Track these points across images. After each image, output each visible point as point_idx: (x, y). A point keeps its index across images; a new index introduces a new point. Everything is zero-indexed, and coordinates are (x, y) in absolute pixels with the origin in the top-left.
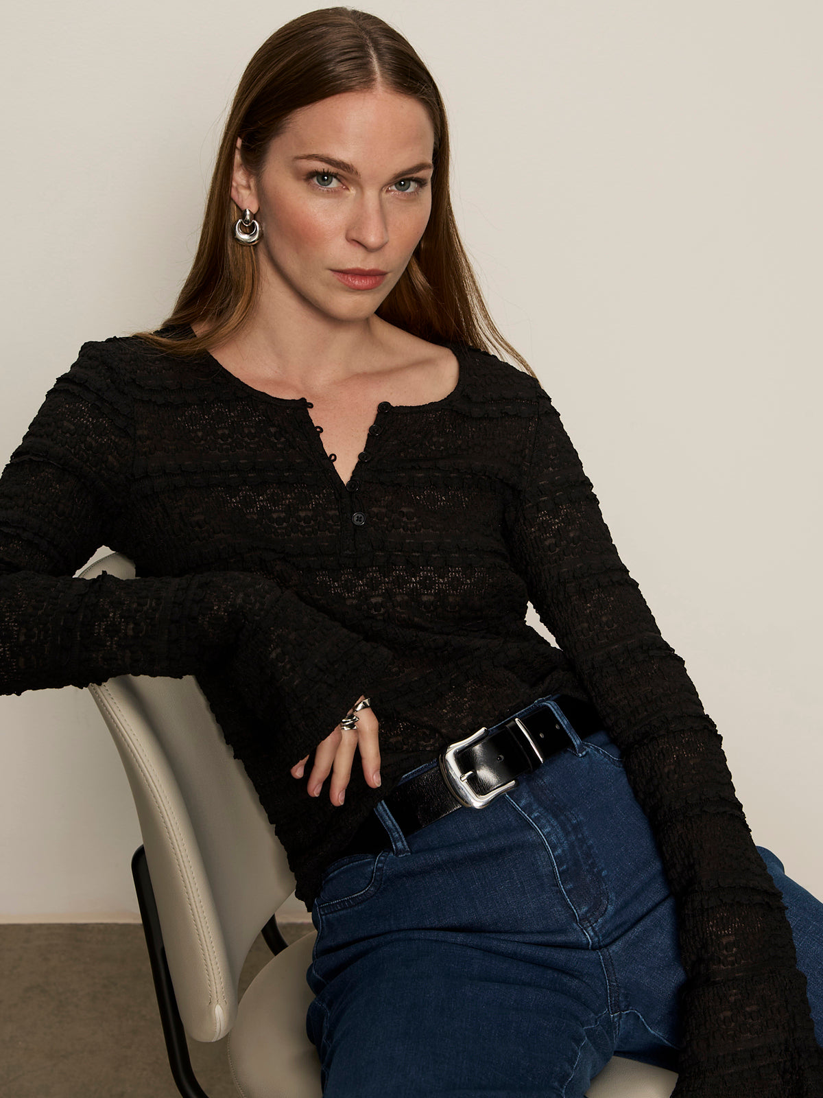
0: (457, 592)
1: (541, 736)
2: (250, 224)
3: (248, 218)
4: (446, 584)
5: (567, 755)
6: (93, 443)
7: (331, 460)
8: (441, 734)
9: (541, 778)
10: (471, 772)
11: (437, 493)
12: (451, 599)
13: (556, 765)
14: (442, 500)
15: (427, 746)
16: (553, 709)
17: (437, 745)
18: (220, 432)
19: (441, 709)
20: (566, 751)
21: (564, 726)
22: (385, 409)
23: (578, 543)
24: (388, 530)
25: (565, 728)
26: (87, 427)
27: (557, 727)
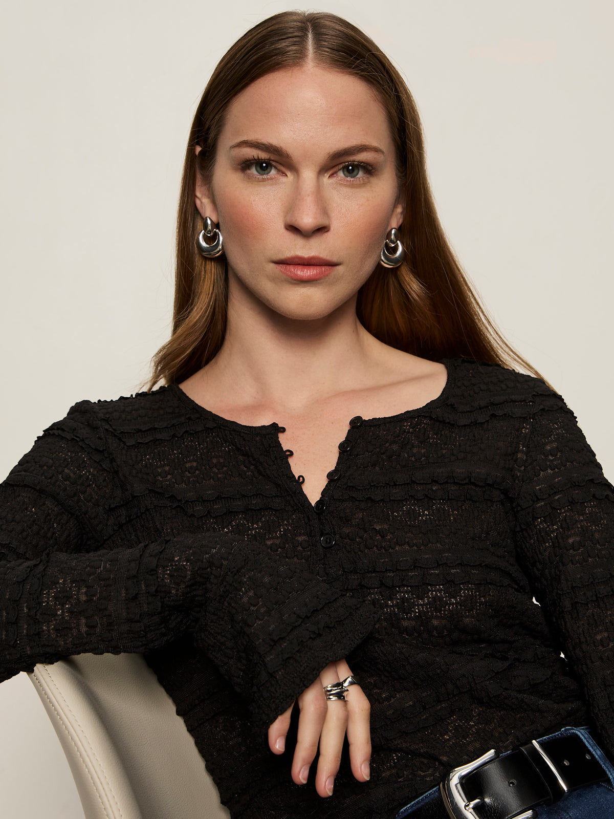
0: (441, 614)
1: (566, 763)
2: (212, 234)
3: (210, 228)
4: (426, 605)
5: (599, 790)
6: (72, 475)
7: (300, 481)
8: (441, 762)
9: (565, 811)
10: (477, 801)
11: (418, 507)
12: (435, 622)
13: (586, 799)
14: (424, 515)
15: (425, 776)
16: (582, 738)
17: (437, 774)
18: (188, 465)
19: (442, 735)
20: (599, 786)
21: (597, 757)
22: (357, 424)
23: (579, 549)
24: (360, 551)
25: (598, 759)
26: (65, 459)
27: (588, 757)
